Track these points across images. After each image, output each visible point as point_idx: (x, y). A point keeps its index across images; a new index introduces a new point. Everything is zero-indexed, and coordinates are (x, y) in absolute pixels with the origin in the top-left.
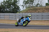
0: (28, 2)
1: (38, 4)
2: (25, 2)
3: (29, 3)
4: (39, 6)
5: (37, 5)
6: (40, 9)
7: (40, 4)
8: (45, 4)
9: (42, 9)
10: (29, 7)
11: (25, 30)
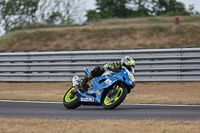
0: (15, 4)
1: (54, 16)
2: (2, 7)
3: (20, 12)
4: (58, 22)
5: (51, 17)
6: (66, 34)
7: (63, 14)
9: (73, 34)
10: (20, 28)
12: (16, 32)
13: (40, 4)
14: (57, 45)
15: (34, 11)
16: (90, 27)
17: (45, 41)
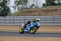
0: (21, 2)
1: (33, 5)
2: (17, 2)
3: (22, 4)
4: (34, 7)
6: (36, 11)
7: (35, 5)
8: (42, 4)
9: (38, 11)
10: (22, 9)
11: (17, 38)
12: (21, 10)
13: (28, 2)
14: (34, 14)
15: (26, 4)
16: (44, 9)
17: (30, 13)
